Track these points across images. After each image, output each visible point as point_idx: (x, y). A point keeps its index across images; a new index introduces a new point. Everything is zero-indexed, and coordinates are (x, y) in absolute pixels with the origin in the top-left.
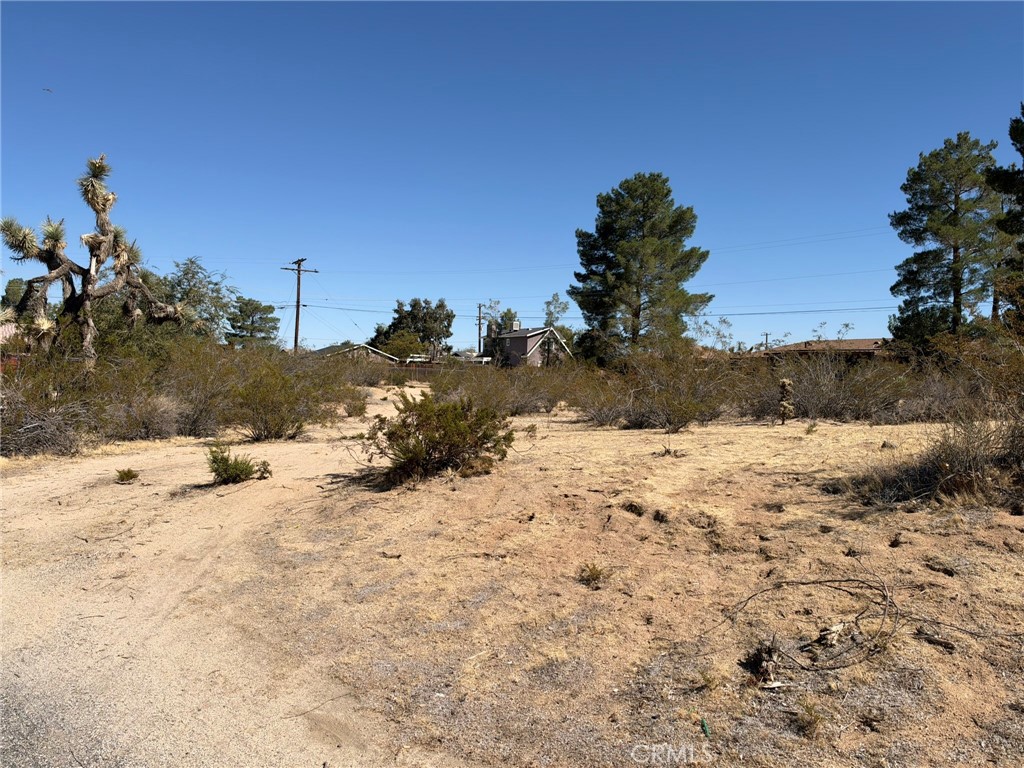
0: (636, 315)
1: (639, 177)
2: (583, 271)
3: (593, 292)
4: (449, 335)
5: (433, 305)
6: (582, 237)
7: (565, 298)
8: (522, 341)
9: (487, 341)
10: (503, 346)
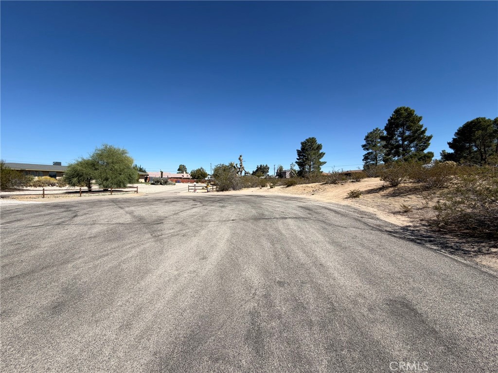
0: (310, 167)
1: (310, 138)
2: (298, 158)
3: (301, 162)
4: (268, 172)
5: (265, 166)
6: (298, 151)
7: (294, 163)
8: (285, 173)
9: (277, 173)
10: (281, 174)
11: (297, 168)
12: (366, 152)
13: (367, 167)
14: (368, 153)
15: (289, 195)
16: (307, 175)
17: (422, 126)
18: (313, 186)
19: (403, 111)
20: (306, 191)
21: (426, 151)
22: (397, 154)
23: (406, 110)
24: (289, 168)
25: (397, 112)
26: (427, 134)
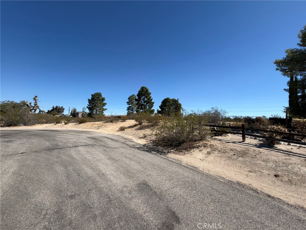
0: (97, 111)
1: (97, 93)
2: (89, 104)
3: (90, 107)
4: (63, 112)
5: (60, 107)
6: (89, 100)
7: (86, 108)
8: (78, 113)
9: (71, 113)
10: (74, 114)
11: (87, 111)
12: (128, 106)
13: (129, 114)
14: (129, 107)
15: (81, 129)
16: (95, 116)
17: (151, 97)
18: (98, 124)
19: (144, 89)
20: (93, 127)
21: (152, 109)
22: (142, 108)
23: (146, 88)
24: (81, 111)
25: (142, 88)
26: (153, 101)
